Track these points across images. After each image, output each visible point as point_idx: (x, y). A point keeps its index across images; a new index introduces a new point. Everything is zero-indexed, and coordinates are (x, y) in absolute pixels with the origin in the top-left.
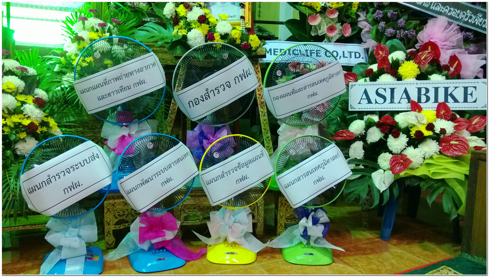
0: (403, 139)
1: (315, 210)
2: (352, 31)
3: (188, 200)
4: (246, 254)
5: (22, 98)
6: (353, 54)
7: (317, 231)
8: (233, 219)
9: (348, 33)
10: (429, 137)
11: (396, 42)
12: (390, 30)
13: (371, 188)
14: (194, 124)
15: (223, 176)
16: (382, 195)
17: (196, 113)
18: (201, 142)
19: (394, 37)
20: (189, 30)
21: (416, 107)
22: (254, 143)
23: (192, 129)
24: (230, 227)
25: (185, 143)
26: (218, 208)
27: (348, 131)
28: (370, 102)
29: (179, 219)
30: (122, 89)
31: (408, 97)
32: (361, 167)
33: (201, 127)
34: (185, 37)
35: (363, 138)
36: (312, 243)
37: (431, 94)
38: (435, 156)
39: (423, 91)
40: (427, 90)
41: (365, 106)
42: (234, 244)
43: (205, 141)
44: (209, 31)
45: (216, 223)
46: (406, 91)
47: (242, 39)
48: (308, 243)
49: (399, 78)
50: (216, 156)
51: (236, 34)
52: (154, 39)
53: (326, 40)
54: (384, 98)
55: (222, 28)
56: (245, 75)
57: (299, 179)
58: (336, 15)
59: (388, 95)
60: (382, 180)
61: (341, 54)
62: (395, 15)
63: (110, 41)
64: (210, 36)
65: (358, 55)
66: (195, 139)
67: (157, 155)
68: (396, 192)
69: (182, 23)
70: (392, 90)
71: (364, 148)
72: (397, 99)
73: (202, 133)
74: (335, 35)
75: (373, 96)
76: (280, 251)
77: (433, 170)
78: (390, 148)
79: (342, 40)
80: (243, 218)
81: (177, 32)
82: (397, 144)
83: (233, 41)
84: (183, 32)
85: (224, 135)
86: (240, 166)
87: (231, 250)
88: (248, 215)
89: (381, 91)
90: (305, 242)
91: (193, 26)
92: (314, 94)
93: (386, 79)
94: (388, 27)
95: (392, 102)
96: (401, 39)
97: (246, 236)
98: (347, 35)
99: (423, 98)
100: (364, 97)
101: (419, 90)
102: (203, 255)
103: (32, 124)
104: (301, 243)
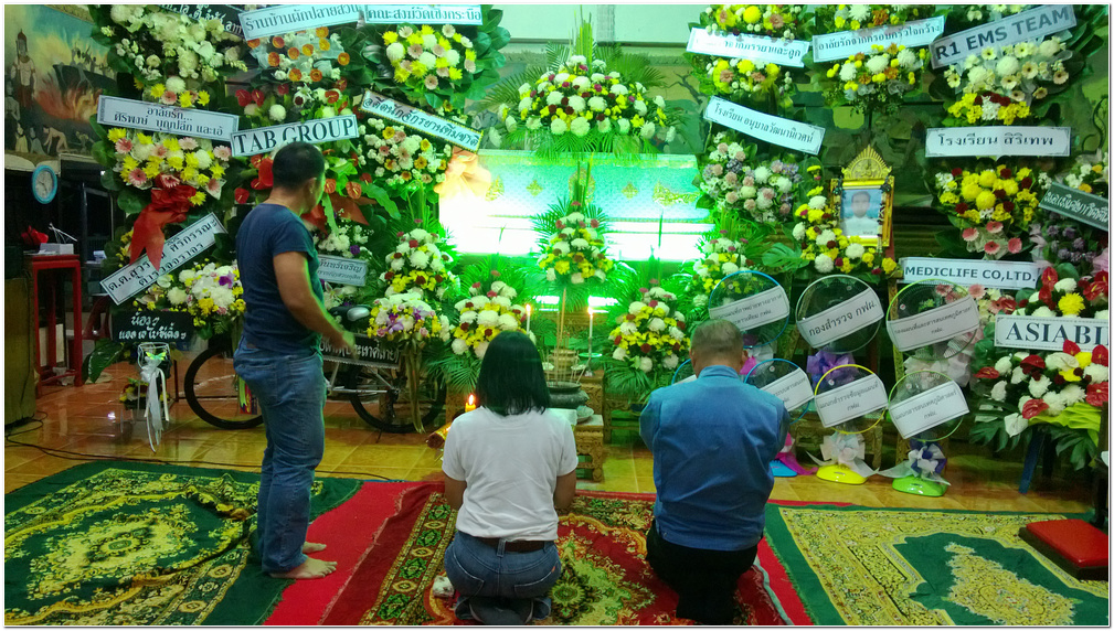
0: (1045, 382)
1: (929, 444)
2: (1023, 246)
3: (803, 422)
4: (856, 476)
5: (668, 321)
6: (1021, 276)
7: (930, 466)
8: (844, 443)
9: (1018, 248)
10: (1074, 383)
11: (1068, 267)
12: (1063, 252)
13: (1000, 431)
14: (815, 351)
15: (835, 401)
16: (1010, 440)
17: (818, 340)
18: (821, 369)
19: (1067, 260)
20: (818, 254)
21: (1071, 348)
22: (869, 374)
23: (814, 354)
24: (841, 451)
25: (804, 369)
26: (830, 432)
27: (994, 370)
28: (1019, 338)
29: (795, 437)
30: (750, 317)
31: (1064, 335)
32: (1000, 409)
33: (822, 353)
34: (812, 263)
35: (1008, 378)
36: (923, 477)
37: (1092, 335)
38: (1078, 403)
39: (1083, 331)
40: (1088, 330)
41: (1013, 342)
42: (844, 466)
43: (824, 368)
44: (839, 256)
45: (829, 446)
46: (1062, 329)
47: (874, 264)
48: (919, 477)
49: (1060, 314)
50: (831, 383)
51: (868, 258)
52: (783, 263)
53: (985, 257)
54: (1037, 335)
55: (854, 251)
56: (868, 307)
57: (910, 412)
58: (1000, 229)
59: (1041, 332)
60: (1014, 425)
61: (1004, 275)
62: (1071, 233)
63: (738, 263)
64: (838, 262)
65: (1027, 277)
66: (816, 364)
67: (778, 378)
68: (1028, 438)
69: (810, 247)
70: (1046, 327)
71: (1006, 389)
72: (1051, 336)
73: (822, 360)
74: (999, 251)
75: (1023, 332)
76: (890, 481)
77: (1073, 418)
78: (1032, 392)
79: (1008, 257)
80: (854, 444)
81: (806, 256)
82: (1038, 387)
83: (864, 265)
84: (811, 257)
85: (845, 364)
86: (852, 394)
87: (840, 470)
88: (860, 443)
89: (1033, 327)
90: (916, 474)
91: (822, 250)
92: (938, 330)
93: (1043, 313)
94: (1062, 247)
95: (1046, 339)
96: (1075, 264)
97: (857, 461)
98: (1015, 251)
99: (1083, 339)
100: (1013, 331)
101: (1078, 328)
102: (814, 474)
103: (676, 344)
104: (912, 475)
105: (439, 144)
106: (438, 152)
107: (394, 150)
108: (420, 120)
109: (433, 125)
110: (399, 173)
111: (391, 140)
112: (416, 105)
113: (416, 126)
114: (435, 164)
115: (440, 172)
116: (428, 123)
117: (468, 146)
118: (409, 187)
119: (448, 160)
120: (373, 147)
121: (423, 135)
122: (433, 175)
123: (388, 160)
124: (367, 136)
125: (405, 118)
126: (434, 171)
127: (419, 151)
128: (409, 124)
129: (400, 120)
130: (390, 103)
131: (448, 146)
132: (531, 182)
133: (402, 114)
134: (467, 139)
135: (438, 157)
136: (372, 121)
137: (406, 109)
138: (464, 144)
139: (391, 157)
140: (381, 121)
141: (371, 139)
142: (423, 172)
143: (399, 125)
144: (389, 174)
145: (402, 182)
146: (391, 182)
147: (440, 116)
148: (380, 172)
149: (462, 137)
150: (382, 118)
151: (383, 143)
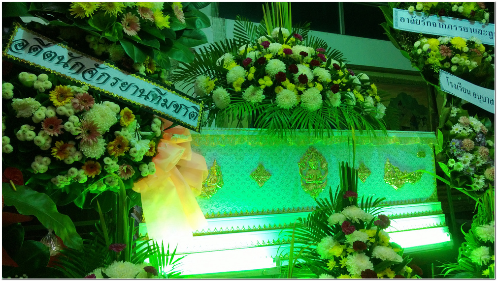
105: (145, 117)
106: (143, 129)
107: (73, 125)
108: (112, 81)
109: (132, 90)
110: (78, 165)
111: (65, 108)
112: (105, 57)
113: (106, 88)
114: (141, 148)
115: (147, 159)
116: (126, 86)
117: (186, 120)
118: (93, 188)
119: (157, 140)
120: (29, 121)
121: (122, 103)
122: (137, 166)
123: (59, 144)
124: (18, 101)
125: (87, 76)
126: (139, 158)
127: (117, 126)
128: (95, 84)
129: (79, 78)
130: (61, 50)
131: (157, 121)
132: (256, 166)
133: (82, 70)
134: (183, 111)
135: (144, 138)
136: (26, 77)
137: (88, 62)
138: (179, 116)
139: (67, 137)
140: (44, 76)
141: (25, 107)
142: (121, 161)
143: (79, 85)
144: (60, 168)
145: (84, 179)
146: (63, 182)
147: (142, 76)
148: (41, 166)
149: (178, 108)
150: (48, 73)
151: (51, 113)
